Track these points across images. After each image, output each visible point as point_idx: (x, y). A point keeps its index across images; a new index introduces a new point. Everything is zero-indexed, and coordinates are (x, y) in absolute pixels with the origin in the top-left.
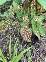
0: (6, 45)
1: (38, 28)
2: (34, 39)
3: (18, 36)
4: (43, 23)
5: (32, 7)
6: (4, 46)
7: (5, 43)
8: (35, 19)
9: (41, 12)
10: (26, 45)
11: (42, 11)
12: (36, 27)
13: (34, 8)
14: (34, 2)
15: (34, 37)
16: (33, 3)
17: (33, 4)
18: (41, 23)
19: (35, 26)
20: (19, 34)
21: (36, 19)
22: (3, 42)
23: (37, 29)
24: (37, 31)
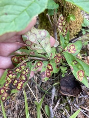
0: (13, 110)
1: (80, 67)
2: (73, 89)
3: (36, 88)
4: (81, 54)
5: (60, 28)
6: (11, 115)
7: (10, 108)
8: (69, 50)
9: (73, 35)
10: (58, 103)
11: (74, 33)
12: (76, 64)
13: (66, 31)
14: (62, 20)
15: (71, 85)
16: (60, 21)
17: (60, 24)
18: (78, 55)
19: (74, 64)
20: (38, 84)
21: (71, 50)
22: (7, 105)
23: (78, 68)
24: (79, 72)
